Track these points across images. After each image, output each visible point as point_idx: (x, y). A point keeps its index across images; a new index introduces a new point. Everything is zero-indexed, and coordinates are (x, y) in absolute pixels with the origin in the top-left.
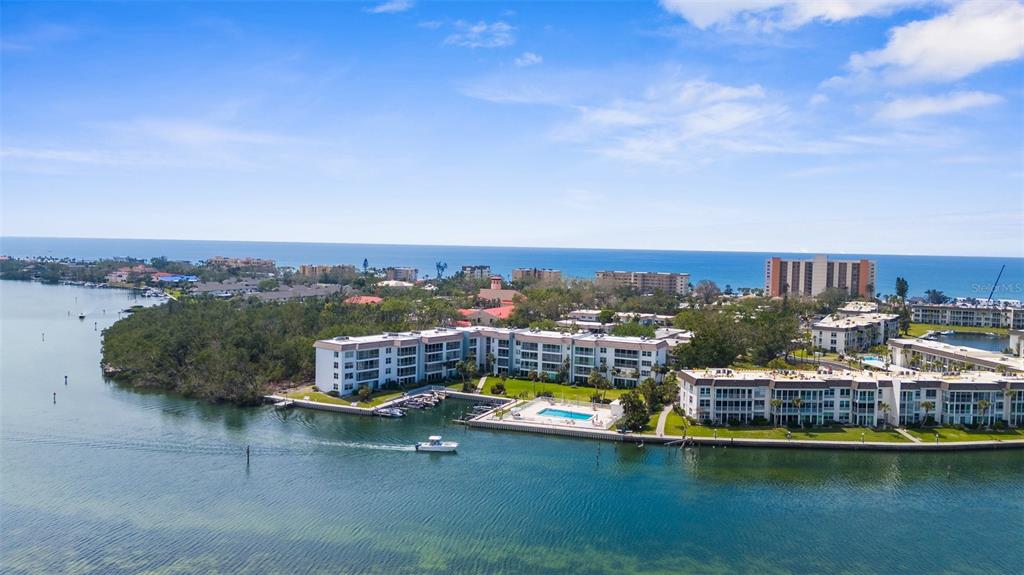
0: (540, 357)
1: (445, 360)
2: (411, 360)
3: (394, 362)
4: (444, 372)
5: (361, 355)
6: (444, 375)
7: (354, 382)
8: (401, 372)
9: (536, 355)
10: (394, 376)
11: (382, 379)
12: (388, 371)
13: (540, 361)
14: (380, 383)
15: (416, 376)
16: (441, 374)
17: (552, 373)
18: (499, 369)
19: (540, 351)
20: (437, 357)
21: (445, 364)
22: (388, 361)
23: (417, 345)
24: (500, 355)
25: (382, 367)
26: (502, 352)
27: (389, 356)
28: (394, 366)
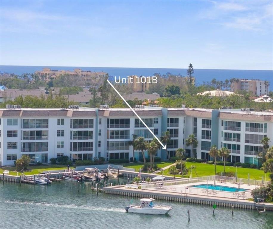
0: (243, 138)
1: (131, 138)
2: (87, 134)
3: (67, 134)
4: (131, 152)
5: (25, 124)
6: (131, 155)
7: (18, 152)
8: (75, 146)
9: (239, 135)
10: (67, 151)
11: (52, 152)
12: (61, 145)
13: (242, 143)
14: (49, 157)
15: (93, 152)
16: (127, 154)
17: (254, 158)
18: (203, 154)
19: (243, 132)
20: (124, 134)
21: (130, 143)
22: (60, 133)
23: (94, 118)
24: (203, 138)
25: (52, 140)
26: (206, 134)
27: (61, 127)
28: (67, 140)
